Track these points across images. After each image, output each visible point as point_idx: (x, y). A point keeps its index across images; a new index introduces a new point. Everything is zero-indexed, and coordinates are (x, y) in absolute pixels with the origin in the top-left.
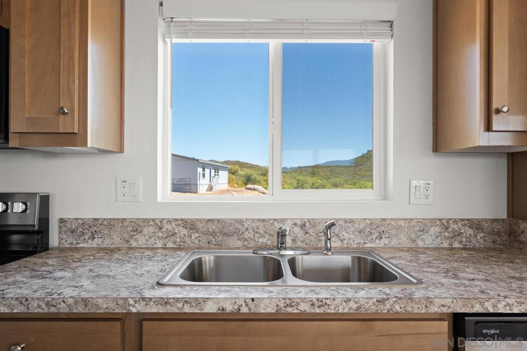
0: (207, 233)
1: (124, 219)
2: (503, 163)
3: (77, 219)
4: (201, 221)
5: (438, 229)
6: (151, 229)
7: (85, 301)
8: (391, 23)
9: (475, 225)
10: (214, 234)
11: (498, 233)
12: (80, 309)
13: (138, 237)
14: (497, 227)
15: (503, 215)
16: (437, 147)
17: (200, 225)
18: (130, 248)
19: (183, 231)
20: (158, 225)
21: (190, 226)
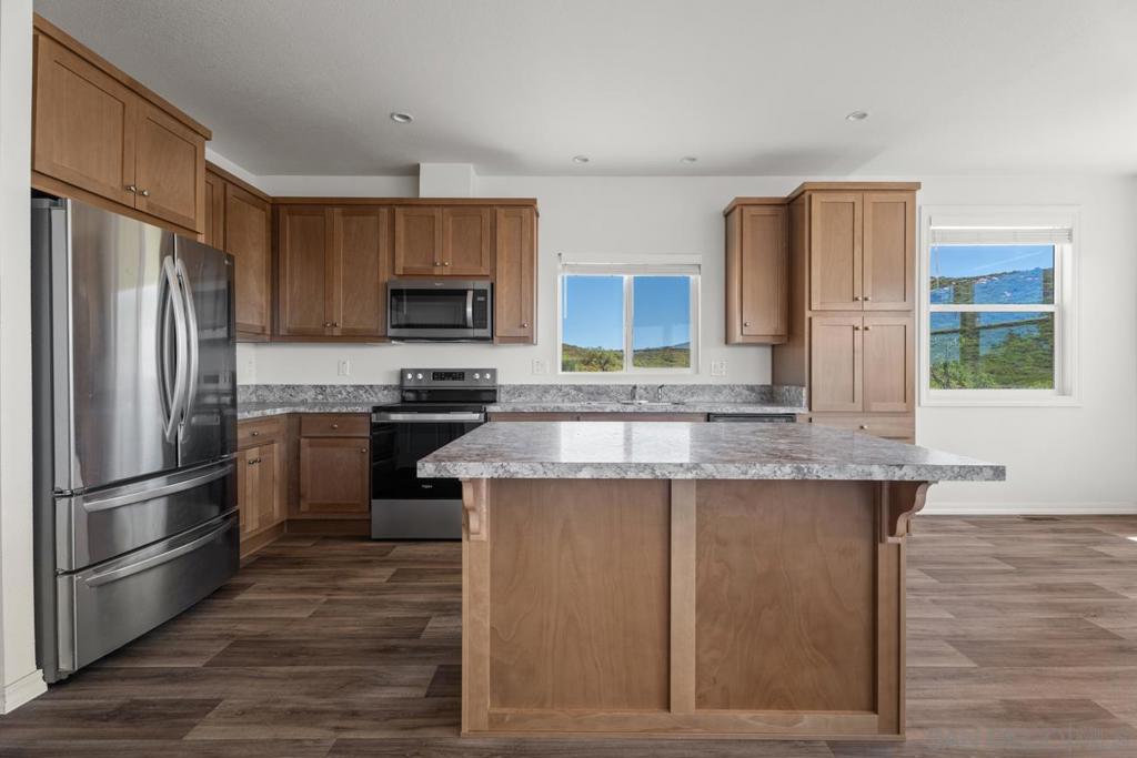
0: (588, 393)
1: (538, 385)
2: (769, 350)
4: (584, 385)
5: (728, 391)
6: (555, 391)
8: (699, 266)
9: (751, 388)
10: (592, 394)
14: (763, 390)
15: (770, 383)
16: (727, 342)
17: (584, 388)
19: (574, 392)
20: (559, 388)
21: (578, 388)
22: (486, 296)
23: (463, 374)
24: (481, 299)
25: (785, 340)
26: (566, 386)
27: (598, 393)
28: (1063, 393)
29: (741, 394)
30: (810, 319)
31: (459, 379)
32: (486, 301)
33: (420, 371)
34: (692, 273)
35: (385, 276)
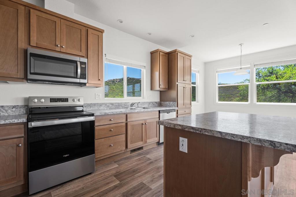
0: (115, 106)
1: (98, 103)
2: (159, 92)
3: (86, 104)
4: (114, 103)
5: (151, 103)
6: (104, 105)
7: (121, 111)
8: (145, 67)
9: (156, 103)
10: (117, 106)
11: (159, 104)
12: (120, 113)
13: (101, 107)
15: (159, 101)
16: (151, 89)
17: (114, 104)
18: (99, 110)
19: (111, 106)
20: (106, 104)
21: (112, 104)
22: (86, 65)
23: (68, 99)
24: (84, 66)
25: (167, 90)
26: (108, 103)
27: (119, 106)
28: (197, 102)
29: (154, 104)
30: (177, 85)
31: (65, 101)
32: (86, 67)
33: (42, 98)
34: (142, 68)
35: (23, 45)
